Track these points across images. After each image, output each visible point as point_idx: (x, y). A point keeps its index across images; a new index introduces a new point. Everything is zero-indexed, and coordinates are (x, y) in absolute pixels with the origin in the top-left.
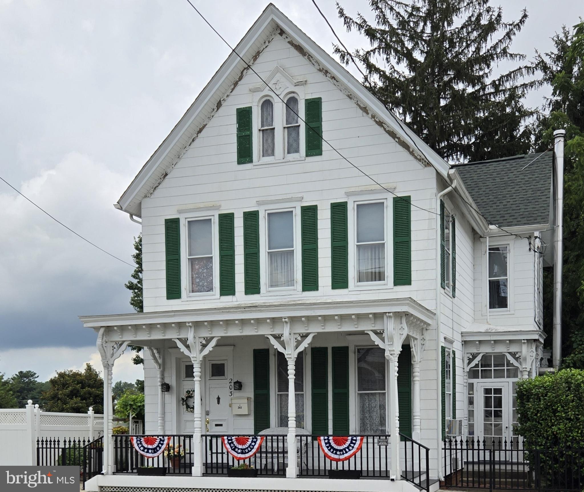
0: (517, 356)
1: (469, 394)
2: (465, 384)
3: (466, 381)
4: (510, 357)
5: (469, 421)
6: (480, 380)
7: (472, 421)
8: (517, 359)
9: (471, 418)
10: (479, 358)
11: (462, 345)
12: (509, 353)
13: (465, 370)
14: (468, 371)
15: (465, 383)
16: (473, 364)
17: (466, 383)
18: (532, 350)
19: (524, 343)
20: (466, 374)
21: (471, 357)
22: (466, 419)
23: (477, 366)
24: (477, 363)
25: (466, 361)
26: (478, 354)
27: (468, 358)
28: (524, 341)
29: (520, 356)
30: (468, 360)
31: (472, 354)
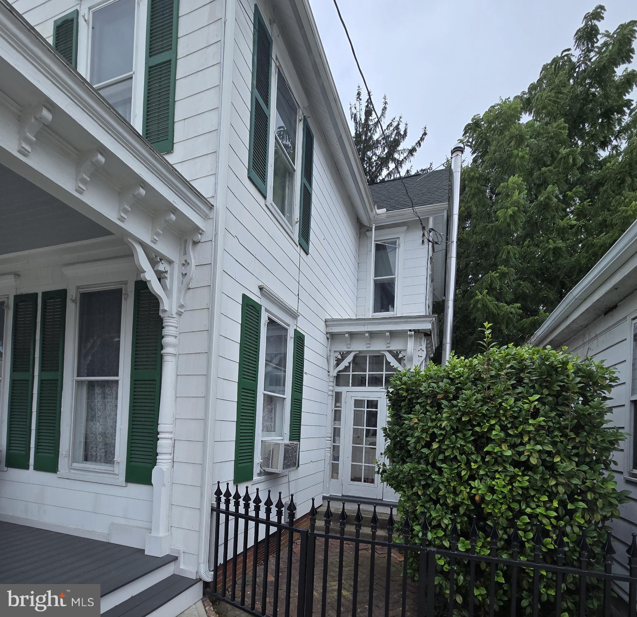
0: (400, 356)
1: (336, 407)
2: (330, 393)
3: (331, 388)
4: (390, 358)
5: (334, 442)
6: (351, 388)
7: (337, 442)
8: (400, 360)
9: (337, 438)
10: (350, 358)
11: (328, 339)
12: (390, 352)
13: (331, 374)
14: (335, 375)
15: (330, 391)
16: (341, 367)
17: (332, 391)
18: (421, 347)
19: (411, 336)
20: (332, 379)
21: (340, 357)
22: (330, 439)
23: (346, 369)
24: (347, 365)
25: (333, 362)
26: (349, 353)
27: (336, 358)
28: (411, 333)
29: (404, 357)
30: (336, 360)
31: (340, 353)
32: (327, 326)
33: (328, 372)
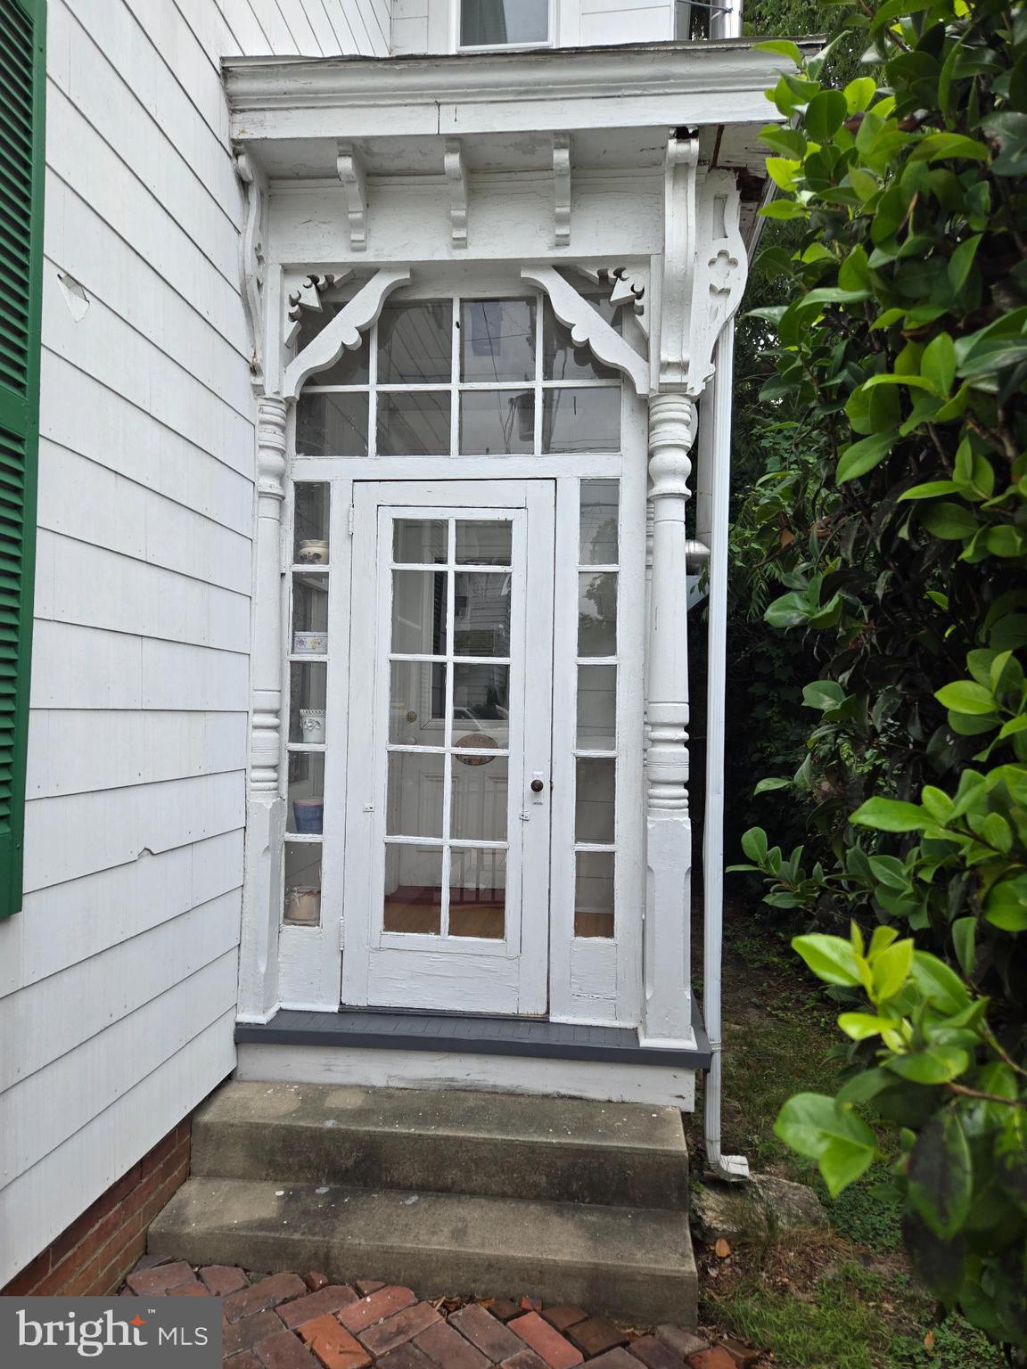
0: (621, 292)
1: (299, 558)
2: (270, 484)
3: (273, 459)
4: (568, 304)
5: (297, 733)
6: (373, 464)
7: (313, 735)
8: (623, 315)
9: (309, 717)
10: (364, 306)
11: (244, 184)
12: (569, 271)
13: (270, 381)
14: (291, 390)
15: (265, 471)
16: (324, 349)
17: (281, 477)
18: (721, 244)
20: (275, 413)
21: (311, 299)
22: (271, 720)
23: (350, 363)
24: (353, 339)
25: (278, 327)
26: (359, 276)
27: (294, 303)
28: (683, 147)
29: (639, 296)
30: (292, 317)
31: (315, 280)
32: (234, 105)
33: (254, 370)
